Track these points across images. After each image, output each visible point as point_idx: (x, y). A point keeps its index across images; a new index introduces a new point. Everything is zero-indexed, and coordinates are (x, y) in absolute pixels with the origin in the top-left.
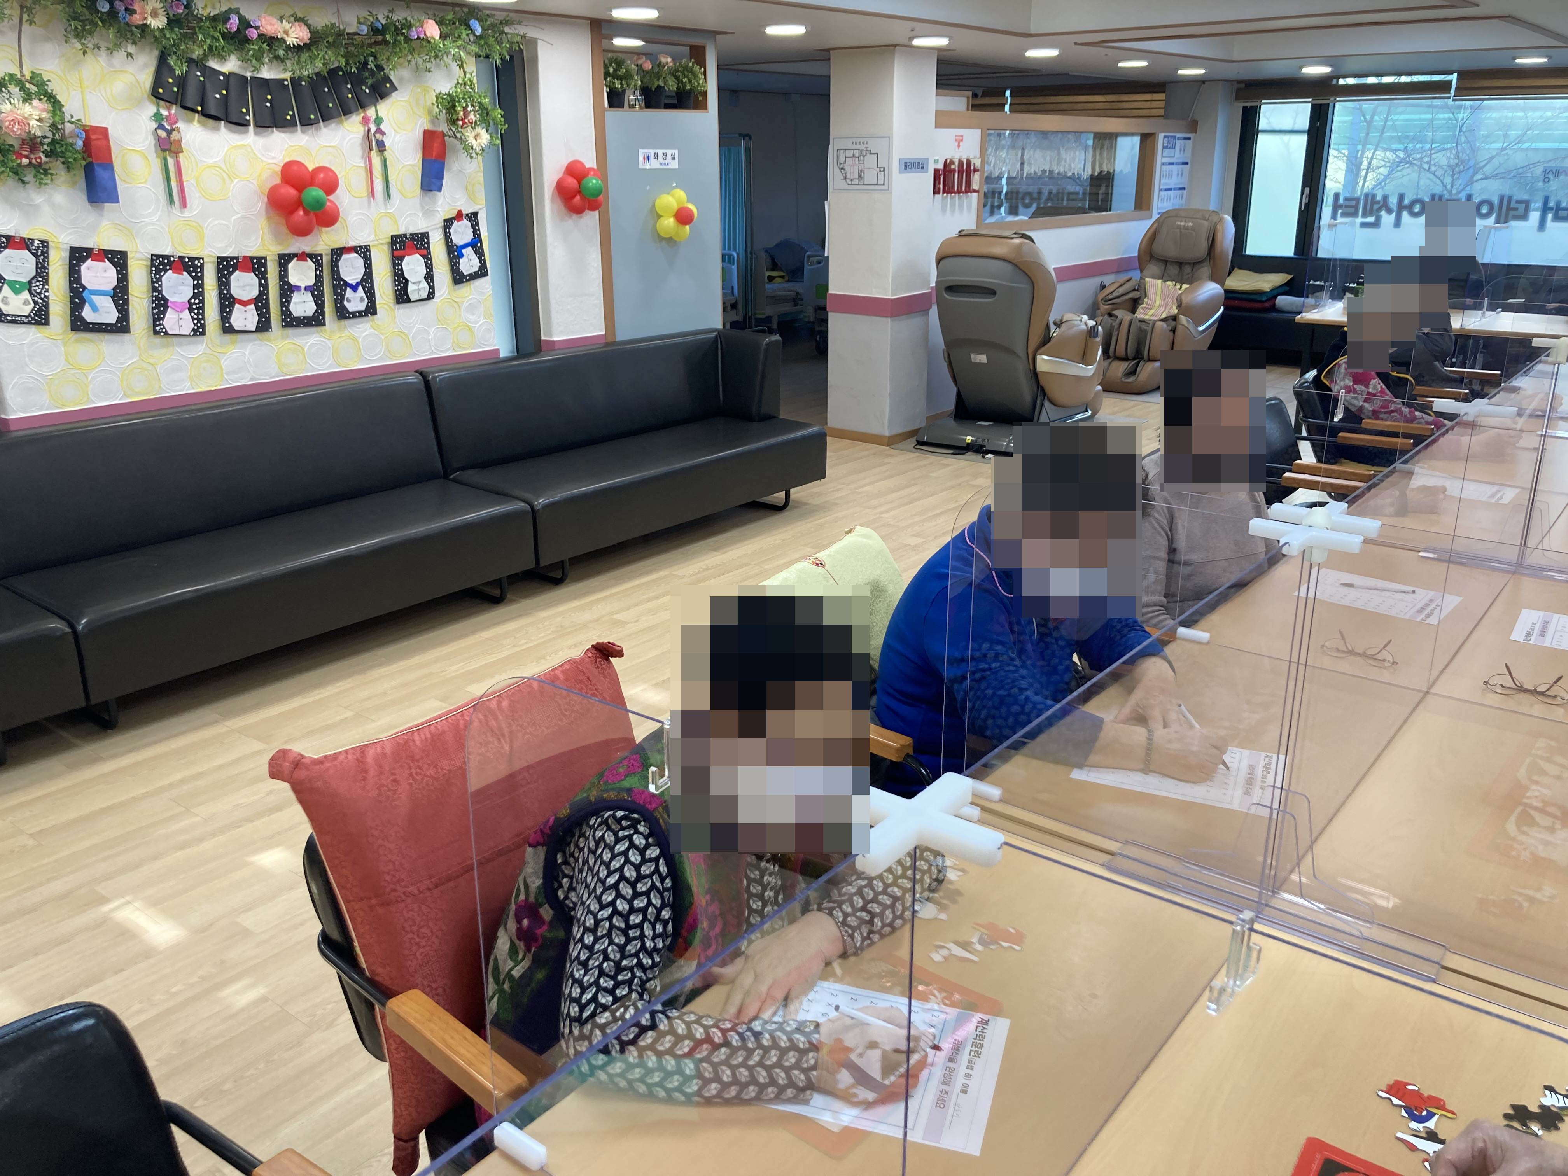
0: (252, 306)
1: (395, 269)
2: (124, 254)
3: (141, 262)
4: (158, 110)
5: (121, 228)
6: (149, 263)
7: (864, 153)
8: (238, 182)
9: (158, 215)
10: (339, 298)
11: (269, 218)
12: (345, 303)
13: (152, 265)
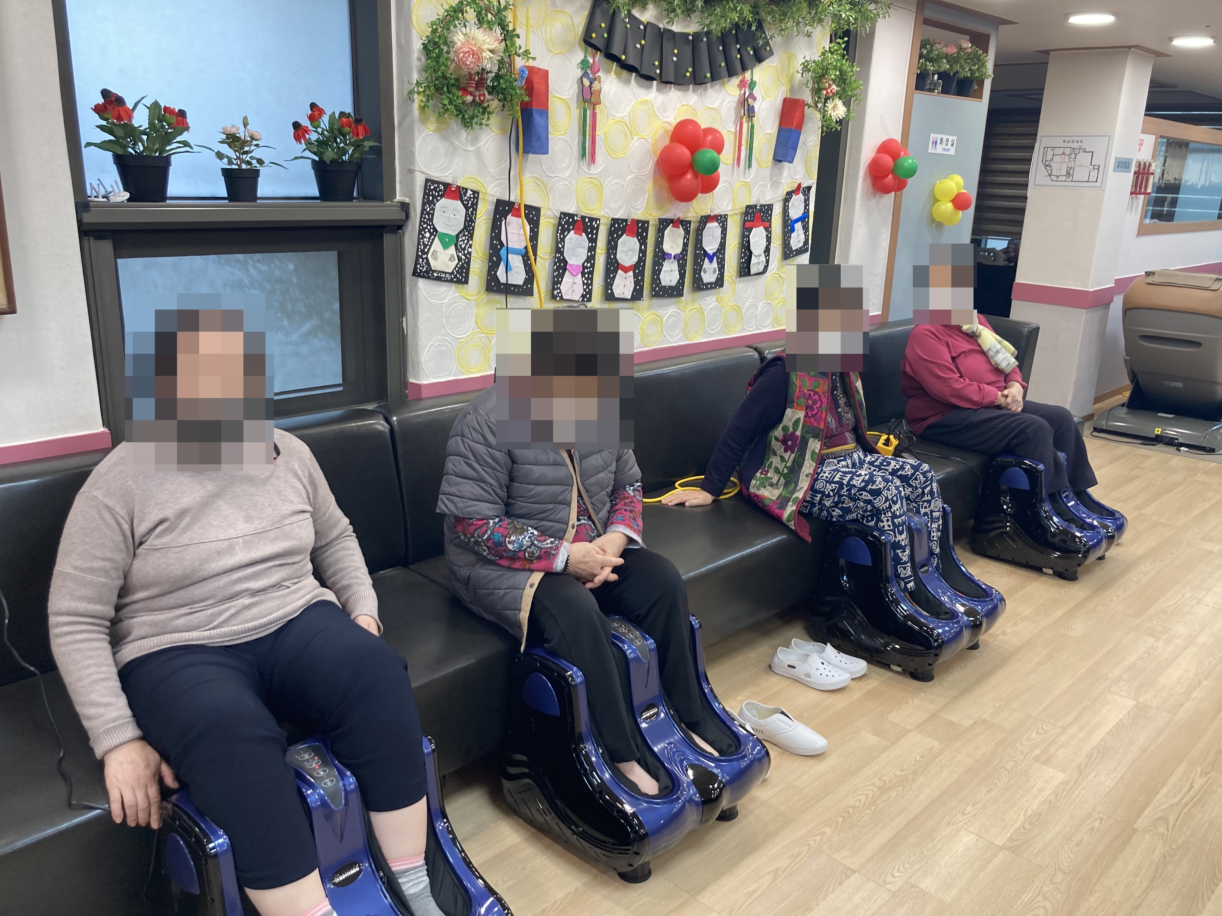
0: (631, 273)
1: (743, 241)
2: (538, 210)
3: (549, 220)
4: (586, 57)
5: (539, 182)
6: (556, 222)
7: (1075, 152)
8: (637, 140)
9: (569, 171)
10: (698, 269)
11: (655, 181)
12: (702, 273)
13: (560, 224)
